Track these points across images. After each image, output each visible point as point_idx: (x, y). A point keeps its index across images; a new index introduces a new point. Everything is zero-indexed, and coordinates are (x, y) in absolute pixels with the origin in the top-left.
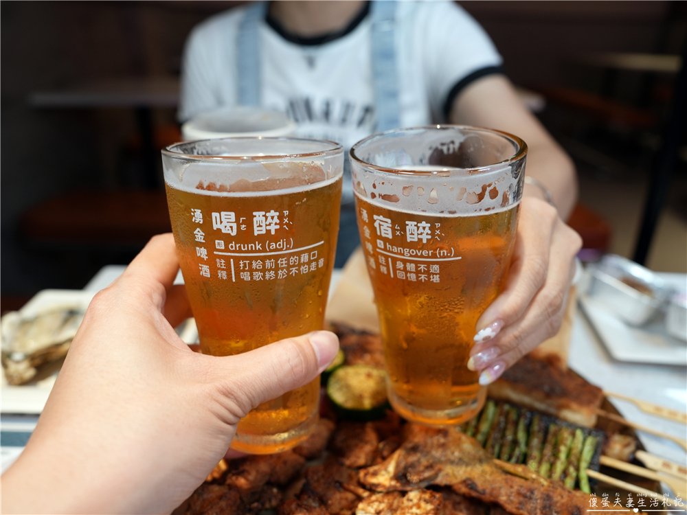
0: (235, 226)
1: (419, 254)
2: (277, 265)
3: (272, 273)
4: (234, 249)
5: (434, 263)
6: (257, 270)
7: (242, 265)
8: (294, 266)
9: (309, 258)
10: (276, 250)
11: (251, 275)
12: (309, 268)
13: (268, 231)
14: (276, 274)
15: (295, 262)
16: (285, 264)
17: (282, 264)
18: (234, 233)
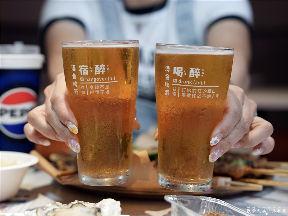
0: (182, 73)
1: (101, 80)
2: (197, 91)
3: (195, 95)
4: (180, 83)
5: (107, 84)
6: (189, 93)
7: (183, 90)
8: (204, 94)
9: (212, 92)
10: (197, 85)
11: (186, 95)
12: (211, 97)
13: (195, 76)
14: (197, 96)
15: (205, 92)
16: (201, 92)
17: (199, 92)
18: (181, 76)
